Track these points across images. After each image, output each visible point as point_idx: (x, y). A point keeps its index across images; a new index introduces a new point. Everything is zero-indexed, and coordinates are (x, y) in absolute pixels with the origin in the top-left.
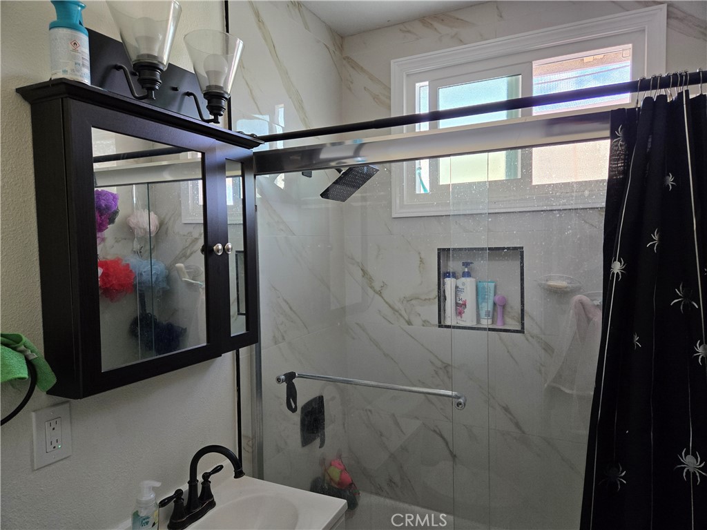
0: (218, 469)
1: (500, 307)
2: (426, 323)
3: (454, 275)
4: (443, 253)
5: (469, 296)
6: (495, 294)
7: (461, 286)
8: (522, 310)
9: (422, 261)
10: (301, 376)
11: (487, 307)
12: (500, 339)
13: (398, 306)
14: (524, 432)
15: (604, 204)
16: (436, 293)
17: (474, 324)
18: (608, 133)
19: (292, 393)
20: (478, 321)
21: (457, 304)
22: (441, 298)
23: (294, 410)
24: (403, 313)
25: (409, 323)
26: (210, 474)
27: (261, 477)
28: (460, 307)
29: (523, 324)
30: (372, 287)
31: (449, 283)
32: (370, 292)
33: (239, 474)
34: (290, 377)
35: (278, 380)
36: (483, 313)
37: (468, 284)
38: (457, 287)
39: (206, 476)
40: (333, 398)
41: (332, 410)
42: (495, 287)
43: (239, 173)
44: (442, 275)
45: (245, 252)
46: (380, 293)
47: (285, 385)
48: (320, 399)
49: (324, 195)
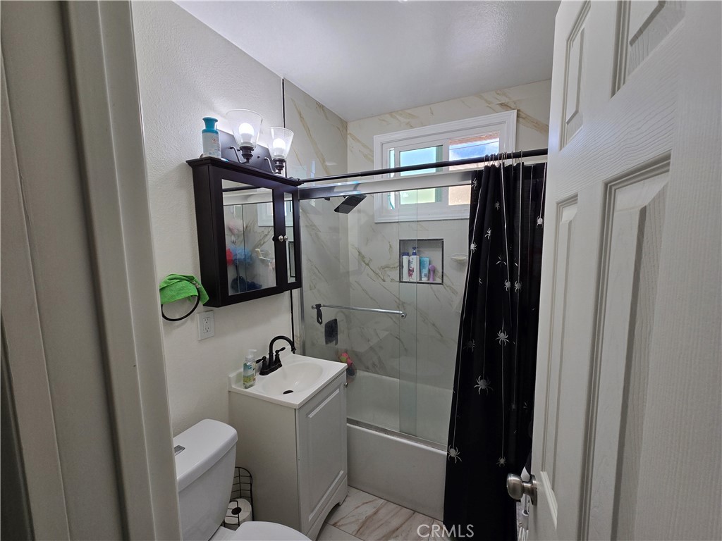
0: (283, 349)
1: (432, 271)
2: (392, 280)
3: (408, 254)
4: (403, 243)
5: (415, 265)
6: (430, 264)
7: (411, 260)
8: (443, 272)
9: (390, 247)
10: (324, 306)
11: (425, 271)
12: (432, 288)
13: (378, 271)
14: (442, 336)
15: (469, 217)
16: (398, 264)
17: (418, 280)
18: (470, 182)
19: (319, 315)
20: (421, 279)
21: (409, 270)
22: (401, 266)
23: (321, 323)
24: (380, 275)
25: (384, 281)
26: (279, 351)
27: (304, 354)
28: (410, 272)
29: (443, 281)
30: (364, 261)
31: (405, 258)
32: (363, 263)
33: (293, 350)
34: (318, 306)
35: (312, 307)
36: (423, 275)
37: (414, 259)
38: (409, 261)
39: (277, 352)
40: (342, 320)
41: (341, 326)
42: (430, 261)
43: (291, 199)
44: (402, 254)
45: (294, 242)
46: (368, 265)
47: (316, 310)
48: (336, 320)
49: (335, 210)
